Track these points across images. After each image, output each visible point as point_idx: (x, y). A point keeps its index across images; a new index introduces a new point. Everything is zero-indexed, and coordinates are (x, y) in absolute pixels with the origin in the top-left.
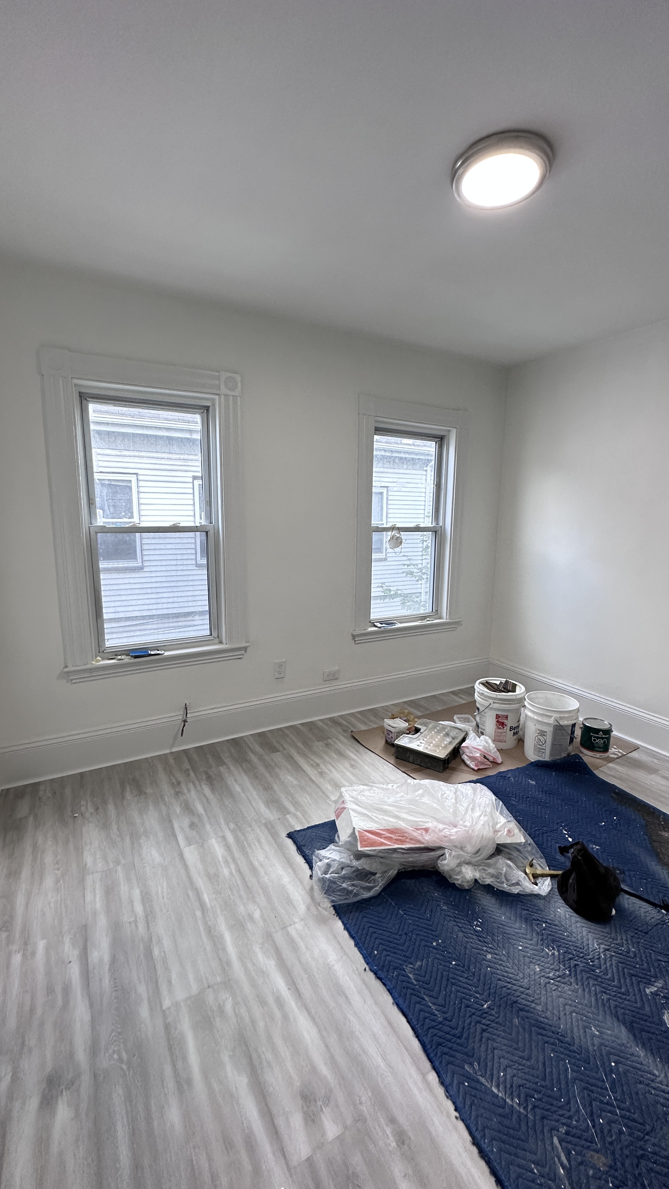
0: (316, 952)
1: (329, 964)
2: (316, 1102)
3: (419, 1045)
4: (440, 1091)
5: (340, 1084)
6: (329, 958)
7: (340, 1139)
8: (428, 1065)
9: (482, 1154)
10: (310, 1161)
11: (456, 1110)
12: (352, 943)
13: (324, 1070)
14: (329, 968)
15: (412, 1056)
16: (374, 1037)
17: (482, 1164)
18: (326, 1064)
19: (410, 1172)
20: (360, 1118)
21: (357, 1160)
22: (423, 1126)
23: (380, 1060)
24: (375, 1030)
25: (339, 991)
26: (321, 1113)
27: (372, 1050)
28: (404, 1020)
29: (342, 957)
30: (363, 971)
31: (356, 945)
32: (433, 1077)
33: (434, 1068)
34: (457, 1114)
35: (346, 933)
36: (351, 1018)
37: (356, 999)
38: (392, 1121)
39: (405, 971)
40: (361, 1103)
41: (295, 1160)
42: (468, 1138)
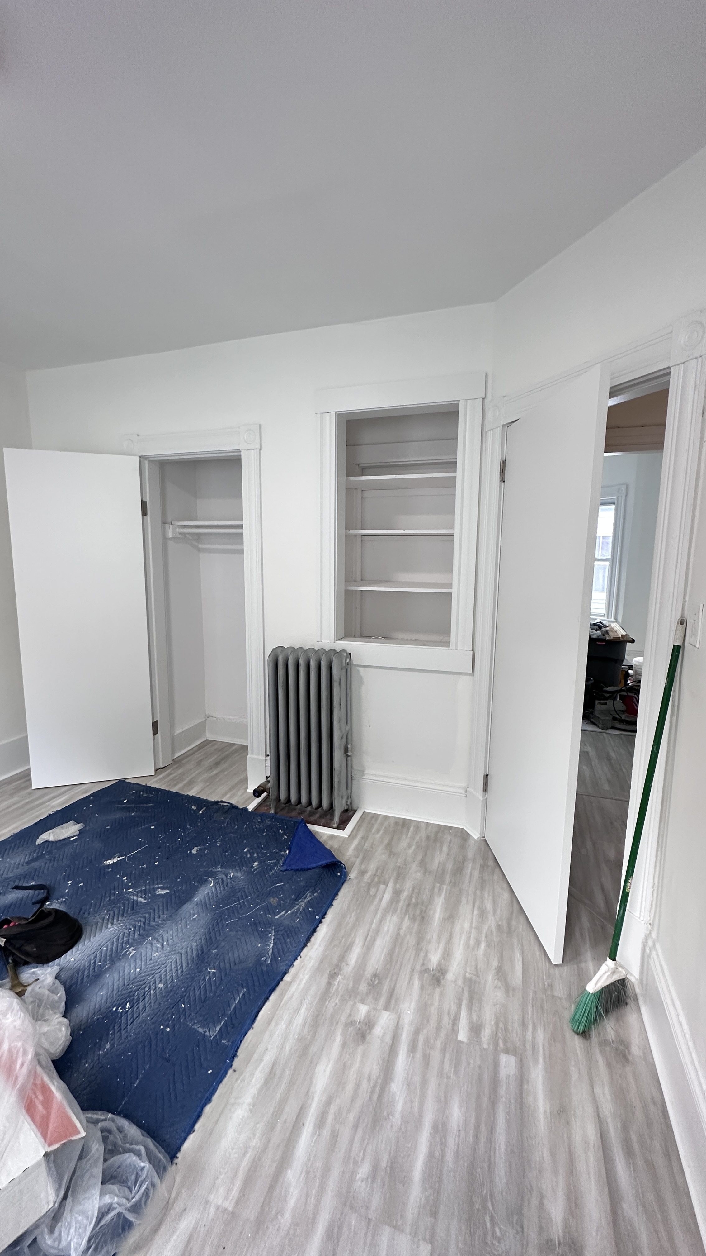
0: (243, 1137)
1: (251, 1110)
2: (359, 1029)
3: (273, 994)
4: (292, 971)
5: (337, 1023)
6: (243, 1117)
7: (363, 1002)
8: (282, 984)
9: (308, 940)
10: (386, 1008)
11: (297, 959)
12: (208, 1109)
13: (338, 1039)
14: (255, 1107)
15: (282, 995)
16: (290, 1023)
17: (312, 939)
18: (334, 1040)
19: (344, 964)
20: (343, 1000)
21: (363, 987)
22: (318, 969)
23: (303, 1010)
24: (284, 1026)
25: (271, 1076)
26: (361, 1021)
27: (299, 1020)
28: (261, 1014)
29: (233, 1104)
30: (237, 1072)
31: (209, 1100)
32: (287, 978)
33: (282, 979)
34: (299, 958)
35: (197, 1127)
36: (287, 1049)
37: (268, 1058)
38: (329, 984)
39: (216, 1035)
40: (336, 1004)
41: (394, 1016)
42: (305, 950)
